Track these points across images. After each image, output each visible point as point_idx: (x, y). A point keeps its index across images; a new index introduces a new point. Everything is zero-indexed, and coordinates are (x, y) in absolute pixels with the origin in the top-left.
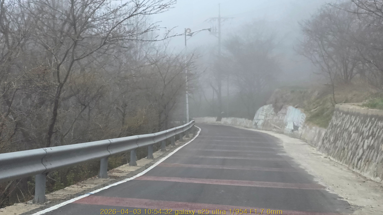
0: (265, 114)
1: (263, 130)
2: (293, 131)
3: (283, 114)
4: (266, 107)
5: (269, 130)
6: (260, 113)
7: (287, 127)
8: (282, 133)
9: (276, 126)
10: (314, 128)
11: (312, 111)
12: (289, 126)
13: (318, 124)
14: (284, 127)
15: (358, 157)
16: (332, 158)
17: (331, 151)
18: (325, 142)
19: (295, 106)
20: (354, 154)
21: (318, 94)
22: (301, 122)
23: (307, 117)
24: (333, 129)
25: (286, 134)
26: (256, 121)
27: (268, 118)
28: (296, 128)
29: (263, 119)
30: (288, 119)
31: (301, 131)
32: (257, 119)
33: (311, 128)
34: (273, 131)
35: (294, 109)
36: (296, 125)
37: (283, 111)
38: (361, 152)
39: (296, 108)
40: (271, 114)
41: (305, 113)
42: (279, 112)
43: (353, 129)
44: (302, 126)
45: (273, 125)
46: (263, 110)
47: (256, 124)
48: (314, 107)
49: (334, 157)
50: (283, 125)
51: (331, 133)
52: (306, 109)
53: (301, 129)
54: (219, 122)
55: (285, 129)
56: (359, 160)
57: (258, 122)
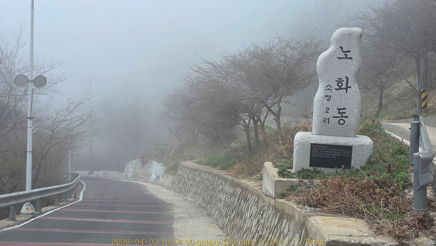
0: (134, 167)
1: (132, 180)
2: (156, 180)
3: (148, 167)
4: (134, 161)
5: (137, 181)
6: (130, 167)
7: (152, 177)
8: (148, 182)
9: (143, 177)
10: (169, 177)
11: (169, 165)
12: (153, 177)
13: (172, 174)
14: (150, 177)
15: (186, 191)
16: (176, 194)
17: (176, 190)
18: (174, 185)
19: (158, 161)
20: (185, 189)
21: (175, 152)
22: (162, 173)
23: (165, 169)
24: (178, 177)
25: (151, 183)
26: (127, 174)
27: (136, 171)
28: (158, 178)
29: (132, 171)
30: (153, 171)
31: (161, 180)
32: (127, 172)
33: (167, 177)
34: (141, 181)
35: (157, 163)
36: (158, 175)
37: (148, 165)
38: (188, 187)
39: (158, 162)
40: (139, 167)
41: (164, 166)
42: (146, 166)
43: (186, 176)
44: (162, 176)
45: (140, 176)
46: (132, 164)
47: (126, 176)
48: (171, 162)
49: (177, 193)
50: (149, 175)
51: (177, 179)
52: (165, 164)
53: (162, 178)
54: (91, 175)
55: (150, 178)
56: (187, 192)
57: (128, 174)
